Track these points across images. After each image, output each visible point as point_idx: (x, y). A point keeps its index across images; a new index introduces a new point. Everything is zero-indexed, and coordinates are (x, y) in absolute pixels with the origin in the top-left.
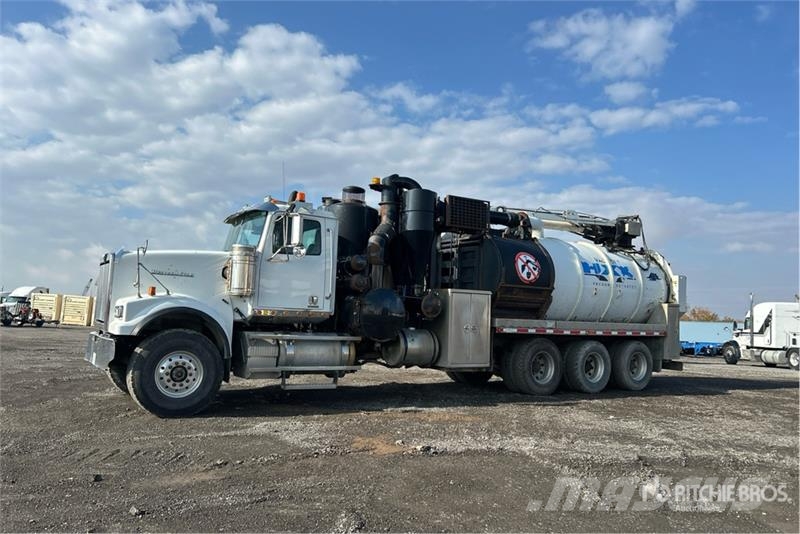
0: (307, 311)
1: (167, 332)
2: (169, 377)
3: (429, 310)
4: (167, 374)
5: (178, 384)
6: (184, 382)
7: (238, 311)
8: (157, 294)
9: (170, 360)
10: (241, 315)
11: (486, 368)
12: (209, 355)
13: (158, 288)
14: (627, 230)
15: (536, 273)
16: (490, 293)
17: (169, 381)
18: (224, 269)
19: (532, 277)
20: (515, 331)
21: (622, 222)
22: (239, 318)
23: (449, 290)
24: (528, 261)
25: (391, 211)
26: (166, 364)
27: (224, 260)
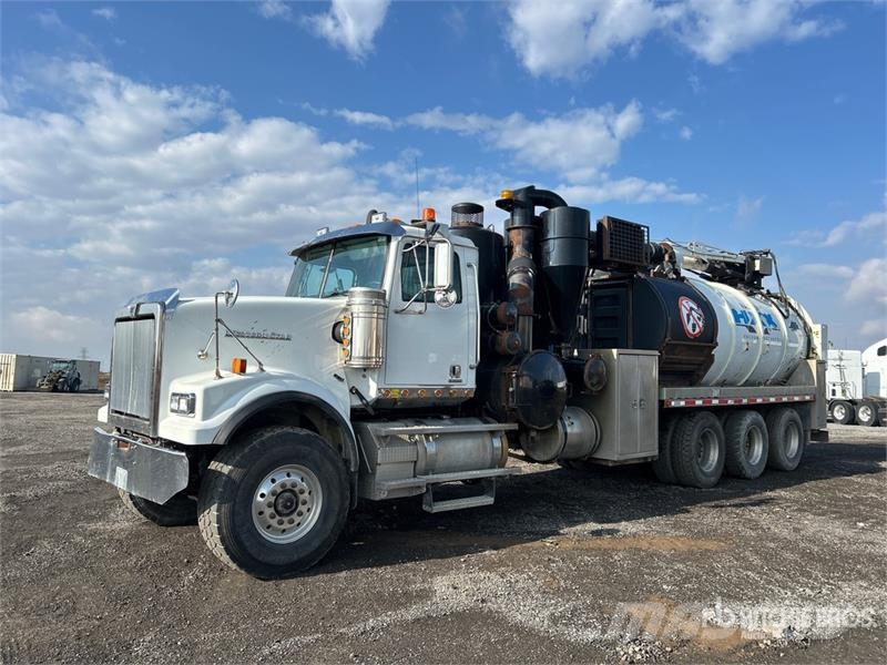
0: (447, 388)
1: (267, 435)
2: (272, 510)
3: (595, 380)
4: (269, 506)
5: (285, 519)
6: (294, 516)
7: (354, 391)
8: (247, 371)
9: (273, 481)
10: (362, 397)
11: (654, 457)
12: (331, 469)
13: (250, 360)
14: (757, 268)
15: (701, 324)
16: (657, 353)
17: (272, 517)
18: (335, 326)
19: (697, 330)
20: (682, 403)
21: (752, 257)
22: (357, 403)
23: (615, 351)
24: (692, 309)
25: (527, 238)
26: (265, 488)
27: (335, 311)
